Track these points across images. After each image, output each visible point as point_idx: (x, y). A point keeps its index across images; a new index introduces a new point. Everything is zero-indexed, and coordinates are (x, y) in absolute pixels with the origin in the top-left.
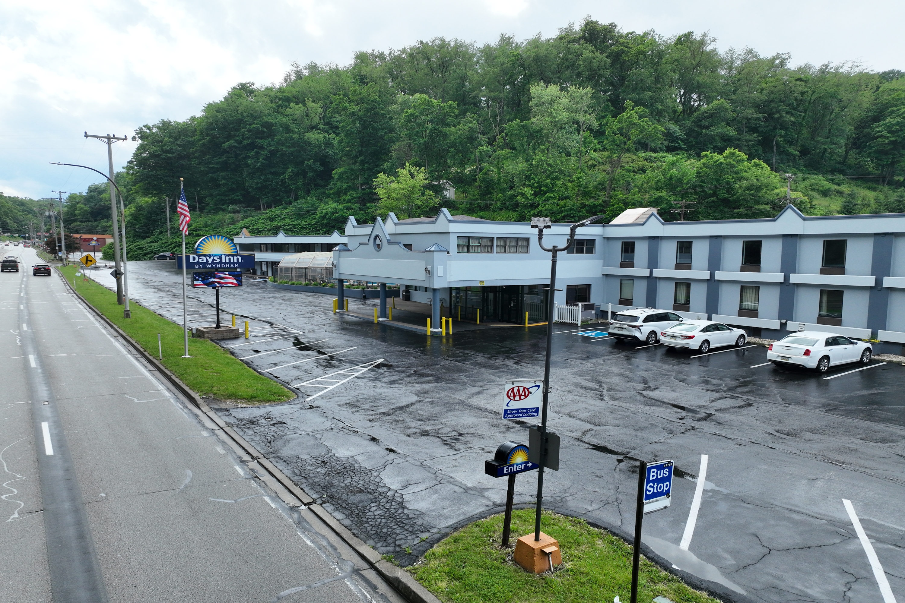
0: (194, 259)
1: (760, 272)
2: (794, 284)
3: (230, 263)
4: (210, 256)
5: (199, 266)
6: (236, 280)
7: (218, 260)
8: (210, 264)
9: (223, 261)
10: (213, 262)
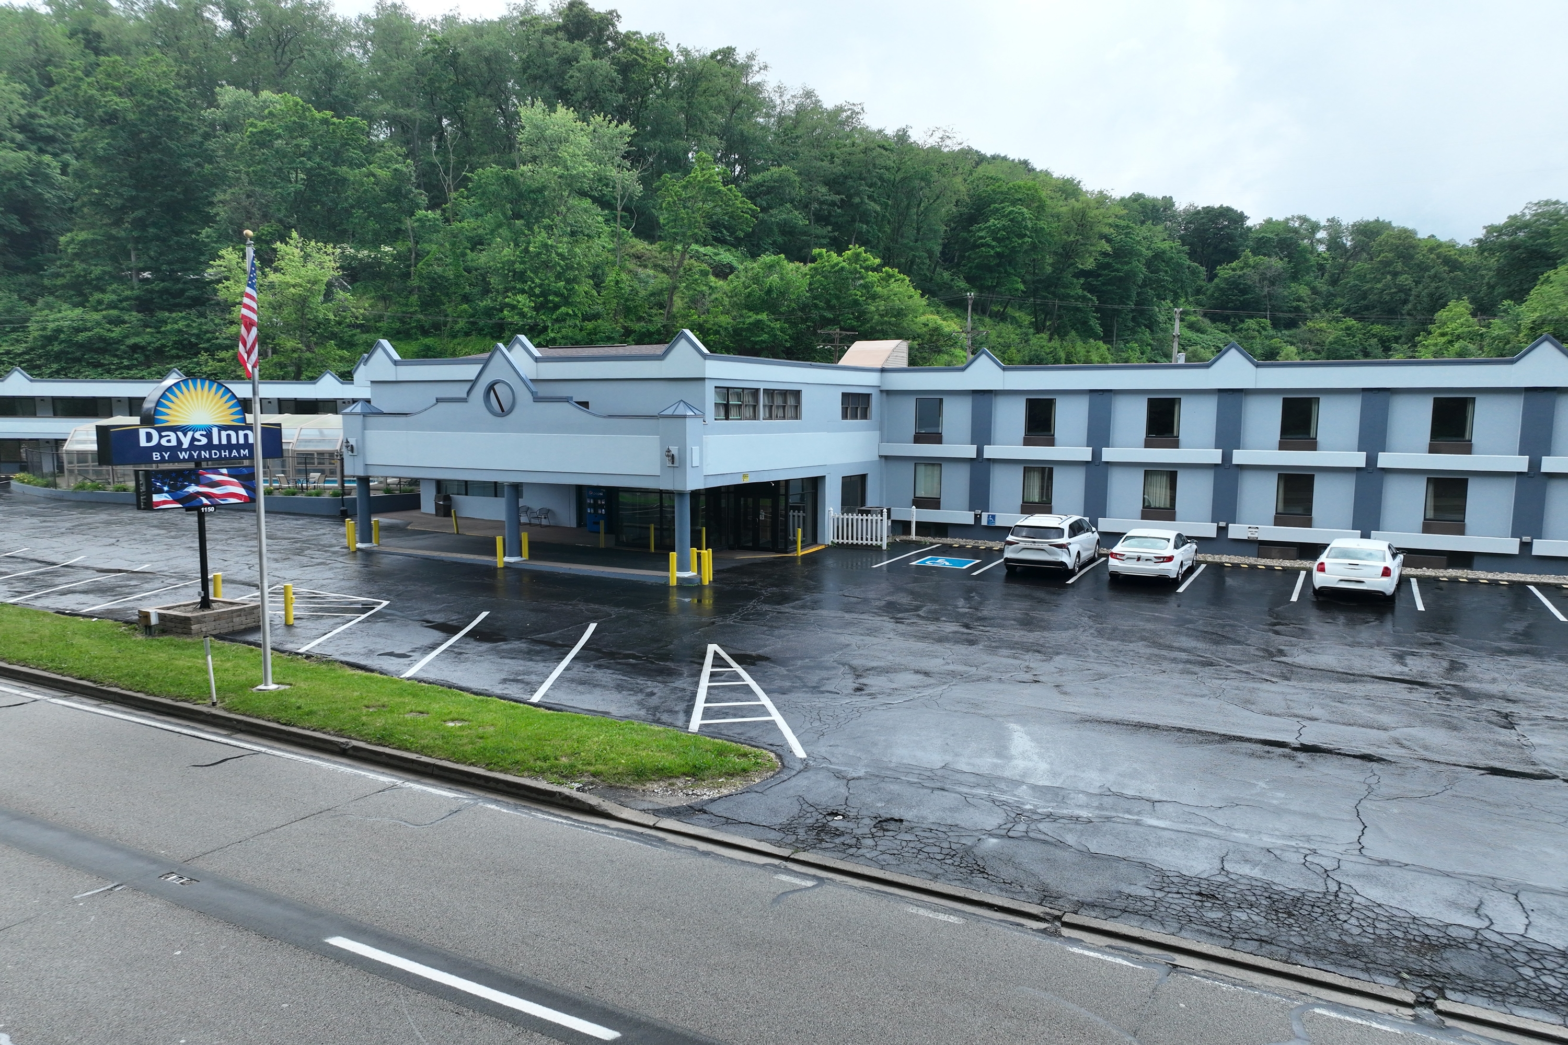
0: (149, 437)
1: (1178, 448)
2: (1238, 465)
3: (230, 446)
4: (185, 430)
5: (162, 456)
6: (244, 487)
7: (204, 441)
8: (185, 450)
9: (216, 441)
10: (192, 446)
